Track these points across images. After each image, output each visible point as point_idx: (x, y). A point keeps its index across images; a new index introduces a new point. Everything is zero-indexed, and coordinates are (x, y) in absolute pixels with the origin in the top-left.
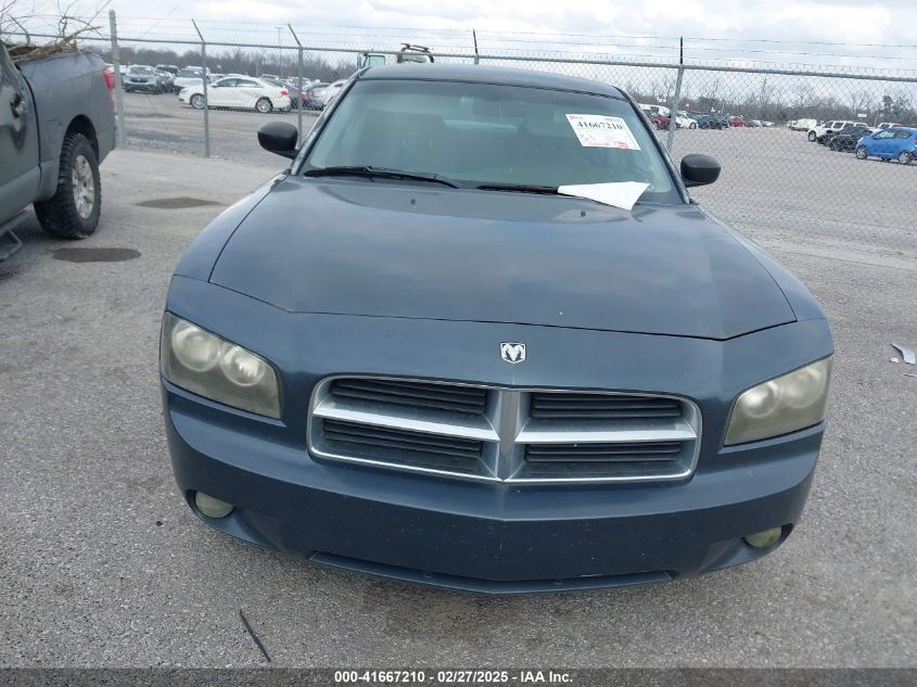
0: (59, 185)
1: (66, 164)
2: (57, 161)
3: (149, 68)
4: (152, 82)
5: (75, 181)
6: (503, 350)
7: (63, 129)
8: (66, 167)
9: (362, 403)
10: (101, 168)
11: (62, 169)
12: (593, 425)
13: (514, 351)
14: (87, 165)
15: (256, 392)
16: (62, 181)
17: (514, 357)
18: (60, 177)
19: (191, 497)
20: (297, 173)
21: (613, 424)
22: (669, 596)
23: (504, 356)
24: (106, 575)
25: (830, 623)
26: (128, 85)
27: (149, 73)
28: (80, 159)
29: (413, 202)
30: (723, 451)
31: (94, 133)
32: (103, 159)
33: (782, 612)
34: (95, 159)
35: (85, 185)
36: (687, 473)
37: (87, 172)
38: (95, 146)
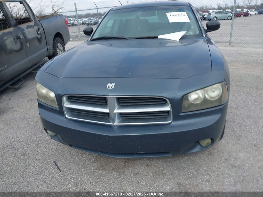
0: (53, 52)
1: (55, 46)
2: (52, 45)
3: (92, 18)
4: (93, 22)
5: (58, 50)
6: (108, 85)
7: (53, 37)
8: (55, 47)
9: (76, 103)
10: (65, 47)
11: (53, 47)
12: (137, 107)
13: (111, 85)
14: (61, 46)
15: (52, 101)
16: (54, 51)
17: (110, 87)
18: (53, 50)
19: (46, 130)
20: (90, 41)
21: (144, 106)
22: (183, 162)
23: (108, 87)
24: (34, 151)
25: (235, 173)
26: (87, 24)
27: (92, 19)
28: (59, 44)
29: (111, 45)
30: (181, 114)
31: (63, 37)
32: (66, 44)
33: (219, 168)
34: (63, 44)
35: (61, 51)
36: (170, 122)
37: (61, 48)
38: (63, 41)
